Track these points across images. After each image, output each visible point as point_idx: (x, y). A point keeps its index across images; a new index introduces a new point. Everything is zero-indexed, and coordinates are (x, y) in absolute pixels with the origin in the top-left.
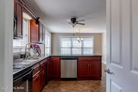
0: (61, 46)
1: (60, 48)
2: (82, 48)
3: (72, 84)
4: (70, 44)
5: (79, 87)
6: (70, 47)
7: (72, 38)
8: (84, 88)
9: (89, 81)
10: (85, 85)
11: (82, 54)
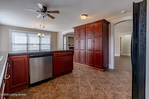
0: (13, 42)
1: (11, 44)
2: (40, 44)
3: (50, 87)
4: (26, 40)
5: (61, 88)
6: (26, 43)
7: (28, 34)
8: (67, 87)
9: (63, 76)
10: (65, 83)
11: (40, 50)
